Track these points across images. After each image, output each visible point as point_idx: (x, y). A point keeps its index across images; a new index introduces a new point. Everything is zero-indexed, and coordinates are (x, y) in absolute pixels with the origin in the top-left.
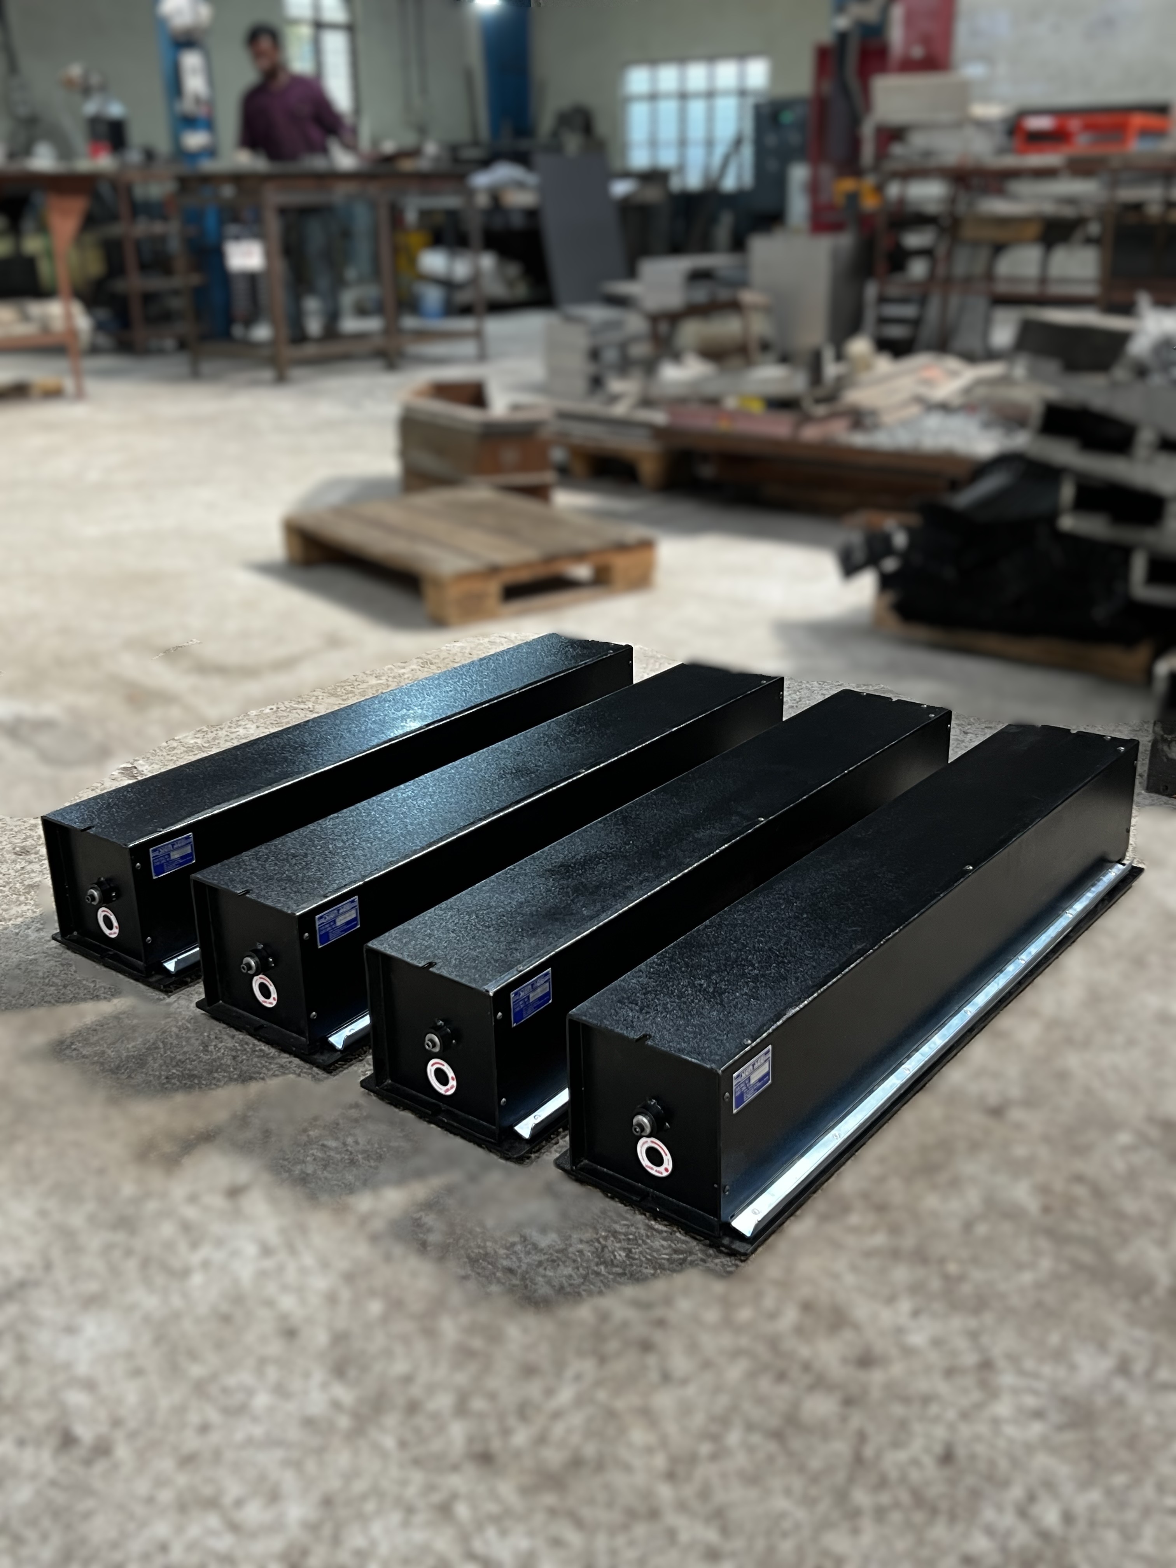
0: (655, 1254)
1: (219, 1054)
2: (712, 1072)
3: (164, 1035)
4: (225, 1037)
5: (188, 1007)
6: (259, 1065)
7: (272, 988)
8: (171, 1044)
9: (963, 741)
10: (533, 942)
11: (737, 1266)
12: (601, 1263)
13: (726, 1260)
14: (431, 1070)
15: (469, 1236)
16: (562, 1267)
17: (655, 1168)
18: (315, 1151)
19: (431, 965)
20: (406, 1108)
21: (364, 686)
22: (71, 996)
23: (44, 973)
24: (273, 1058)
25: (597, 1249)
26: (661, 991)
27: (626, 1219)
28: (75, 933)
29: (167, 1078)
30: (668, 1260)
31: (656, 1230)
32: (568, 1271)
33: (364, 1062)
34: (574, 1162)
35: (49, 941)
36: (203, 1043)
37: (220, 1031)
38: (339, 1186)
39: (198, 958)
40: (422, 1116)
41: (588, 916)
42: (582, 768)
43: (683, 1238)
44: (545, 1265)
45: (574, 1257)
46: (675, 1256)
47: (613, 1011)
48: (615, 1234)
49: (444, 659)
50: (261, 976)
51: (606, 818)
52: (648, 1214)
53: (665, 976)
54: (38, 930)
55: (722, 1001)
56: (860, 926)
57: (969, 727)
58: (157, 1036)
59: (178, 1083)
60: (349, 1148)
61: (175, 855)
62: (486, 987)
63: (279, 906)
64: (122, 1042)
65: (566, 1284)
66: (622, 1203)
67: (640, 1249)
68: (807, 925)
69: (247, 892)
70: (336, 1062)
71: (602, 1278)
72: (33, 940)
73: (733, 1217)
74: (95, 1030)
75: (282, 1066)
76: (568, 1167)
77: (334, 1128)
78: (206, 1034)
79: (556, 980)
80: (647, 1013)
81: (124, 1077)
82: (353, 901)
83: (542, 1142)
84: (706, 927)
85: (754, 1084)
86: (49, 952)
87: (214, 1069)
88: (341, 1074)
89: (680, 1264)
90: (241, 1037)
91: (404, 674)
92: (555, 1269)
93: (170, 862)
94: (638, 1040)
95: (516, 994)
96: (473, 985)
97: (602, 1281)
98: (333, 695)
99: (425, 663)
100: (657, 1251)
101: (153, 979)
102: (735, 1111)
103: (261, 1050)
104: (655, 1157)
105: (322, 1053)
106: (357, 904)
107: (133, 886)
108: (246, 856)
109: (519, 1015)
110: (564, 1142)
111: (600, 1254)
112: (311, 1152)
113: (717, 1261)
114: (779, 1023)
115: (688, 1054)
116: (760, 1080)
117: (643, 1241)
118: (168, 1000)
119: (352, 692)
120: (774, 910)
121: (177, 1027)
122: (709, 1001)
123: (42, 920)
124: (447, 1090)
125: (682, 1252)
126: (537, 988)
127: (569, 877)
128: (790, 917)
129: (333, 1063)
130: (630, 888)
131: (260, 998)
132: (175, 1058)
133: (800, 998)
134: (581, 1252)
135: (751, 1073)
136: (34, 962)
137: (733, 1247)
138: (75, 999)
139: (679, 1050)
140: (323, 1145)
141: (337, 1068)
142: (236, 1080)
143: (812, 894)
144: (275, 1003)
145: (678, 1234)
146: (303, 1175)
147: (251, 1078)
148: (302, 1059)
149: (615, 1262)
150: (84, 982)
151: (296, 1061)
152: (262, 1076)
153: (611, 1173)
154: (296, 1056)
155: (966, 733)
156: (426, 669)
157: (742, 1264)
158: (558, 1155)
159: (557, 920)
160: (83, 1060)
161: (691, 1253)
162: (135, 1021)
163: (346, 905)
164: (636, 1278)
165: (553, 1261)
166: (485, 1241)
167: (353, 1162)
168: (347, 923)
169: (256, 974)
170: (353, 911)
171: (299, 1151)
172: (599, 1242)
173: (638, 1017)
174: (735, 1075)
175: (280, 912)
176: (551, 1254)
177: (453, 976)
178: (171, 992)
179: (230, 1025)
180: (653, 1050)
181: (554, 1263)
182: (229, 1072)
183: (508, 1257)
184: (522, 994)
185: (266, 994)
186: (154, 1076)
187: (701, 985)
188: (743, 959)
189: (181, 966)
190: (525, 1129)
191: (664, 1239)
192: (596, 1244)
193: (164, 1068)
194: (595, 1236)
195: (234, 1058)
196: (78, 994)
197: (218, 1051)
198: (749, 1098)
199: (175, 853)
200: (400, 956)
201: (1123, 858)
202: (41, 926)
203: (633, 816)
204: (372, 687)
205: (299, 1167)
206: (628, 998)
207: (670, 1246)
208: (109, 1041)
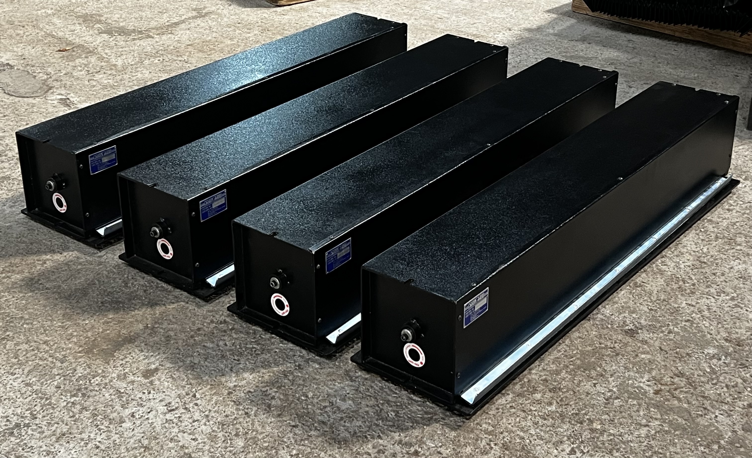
0: (413, 414)
1: (135, 289)
2: (451, 302)
3: (99, 276)
4: (139, 278)
5: (113, 259)
6: (161, 296)
7: (170, 247)
8: (103, 281)
9: (628, 93)
10: (340, 221)
11: (464, 422)
12: (380, 420)
13: (457, 419)
14: (273, 300)
15: (297, 401)
16: (355, 421)
17: (414, 362)
18: (199, 350)
19: (275, 234)
20: (256, 324)
21: (222, 45)
22: (36, 250)
23: (17, 235)
24: (170, 291)
25: (377, 411)
26: (421, 253)
27: (396, 393)
28: (37, 209)
29: (102, 303)
30: (421, 418)
31: (414, 400)
32: (359, 423)
33: (229, 295)
34: (363, 359)
35: (19, 214)
36: (124, 281)
37: (135, 274)
38: (215, 371)
39: (121, 226)
40: (267, 329)
41: (375, 205)
42: (372, 108)
43: (431, 405)
44: (345, 420)
45: (363, 415)
46: (426, 416)
47: (390, 265)
48: (388, 402)
49: (277, 27)
50: (163, 239)
51: (387, 142)
52: (409, 391)
53: (423, 244)
54: (11, 207)
55: (459, 260)
56: (548, 215)
57: (633, 83)
58: (94, 276)
59: (109, 306)
60: (221, 348)
61: (105, 160)
62: (310, 249)
63: (176, 194)
64: (72, 280)
65: (357, 431)
66: (393, 384)
67: (404, 411)
68: (515, 214)
69: (155, 185)
70: (211, 295)
71: (380, 428)
72: (8, 214)
73: (462, 392)
74: (53, 272)
75: (176, 297)
76: (360, 361)
77: (211, 336)
78: (126, 276)
79: (354, 245)
80: (412, 266)
81: (74, 302)
82: (223, 192)
83: (343, 346)
84: (450, 213)
85: (477, 311)
86: (19, 221)
87: (132, 297)
88: (214, 303)
89: (429, 421)
90: (149, 278)
91: (249, 37)
92: (351, 422)
93: (102, 164)
94: (405, 283)
95: (329, 253)
96: (302, 247)
97: (380, 430)
98: (201, 51)
99: (264, 30)
100: (414, 412)
101: (89, 240)
102: (464, 327)
103: (162, 287)
104: (414, 355)
105: (202, 289)
106: (225, 194)
107: (78, 179)
108: (153, 161)
109: (330, 267)
110: (358, 347)
111: (379, 414)
112: (197, 350)
113: (452, 419)
114: (493, 274)
115: (436, 292)
116: (481, 308)
117: (406, 406)
118: (100, 254)
119: (214, 49)
120: (494, 204)
121: (106, 271)
122: (451, 260)
123: (14, 200)
124: (284, 313)
125: (430, 413)
126: (342, 250)
127: (363, 180)
128: (504, 208)
129: (209, 296)
130: (403, 188)
131: (162, 253)
132: (107, 290)
133: (507, 259)
134: (367, 412)
135: (476, 304)
136: (9, 227)
137: (462, 410)
138: (39, 252)
139: (431, 289)
140: (204, 346)
141: (212, 299)
142: (147, 305)
143: (519, 194)
144: (171, 257)
145: (428, 403)
146: (192, 364)
147: (156, 304)
148: (189, 293)
149: (388, 418)
150: (44, 241)
151: (185, 294)
152: (163, 303)
153: (387, 365)
154: (184, 291)
155: (630, 87)
156: (264, 34)
157: (467, 421)
158: (353, 354)
159: (355, 207)
160: (47, 291)
161: (436, 414)
162: (79, 267)
163: (218, 195)
164: (401, 429)
165: (350, 417)
166: (307, 405)
167: (223, 357)
168: (219, 207)
169: (160, 238)
170: (224, 199)
171: (189, 349)
172: (379, 407)
173: (406, 269)
174: (465, 305)
175: (177, 198)
176: (348, 413)
177: (288, 241)
178: (102, 249)
179: (141, 270)
180: (415, 288)
181: (351, 418)
182: (142, 300)
183: (321, 414)
184: (333, 253)
185: (166, 250)
186: (94, 301)
187: (446, 250)
188: (473, 234)
189: (109, 232)
190: (333, 337)
191: (419, 406)
192: (377, 408)
193: (99, 297)
194: (376, 403)
195: (145, 291)
196: (40, 248)
197: (135, 286)
198: (474, 319)
199: (105, 158)
200: (255, 228)
201: (727, 173)
202: (13, 204)
203: (405, 141)
204: (227, 46)
205: (189, 359)
206: (400, 257)
207: (423, 410)
208: (63, 279)
